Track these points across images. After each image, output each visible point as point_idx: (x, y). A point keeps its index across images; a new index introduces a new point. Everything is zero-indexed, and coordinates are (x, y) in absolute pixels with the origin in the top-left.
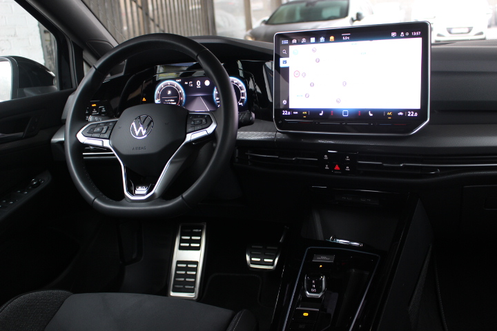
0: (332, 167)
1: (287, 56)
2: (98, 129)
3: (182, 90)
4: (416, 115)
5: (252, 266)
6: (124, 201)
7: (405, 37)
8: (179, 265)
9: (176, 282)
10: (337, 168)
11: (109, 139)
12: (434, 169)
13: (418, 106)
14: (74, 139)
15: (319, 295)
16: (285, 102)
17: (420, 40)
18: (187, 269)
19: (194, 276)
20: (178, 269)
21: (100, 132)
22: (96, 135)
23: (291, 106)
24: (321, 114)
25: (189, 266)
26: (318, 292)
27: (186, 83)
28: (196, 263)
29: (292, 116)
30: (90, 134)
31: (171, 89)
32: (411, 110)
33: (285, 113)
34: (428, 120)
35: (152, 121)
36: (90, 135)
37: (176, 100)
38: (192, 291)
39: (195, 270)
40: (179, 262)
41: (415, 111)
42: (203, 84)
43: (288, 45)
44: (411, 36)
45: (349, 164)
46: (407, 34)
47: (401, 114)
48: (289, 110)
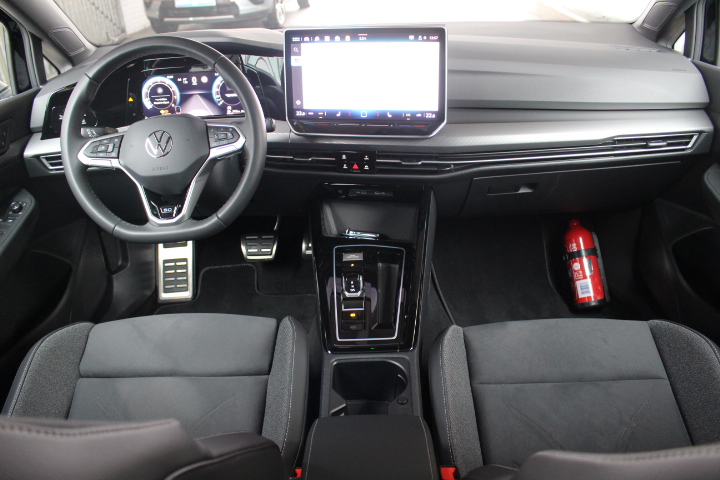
0: (350, 166)
1: (299, 54)
2: (103, 148)
3: (174, 88)
4: (434, 116)
5: (250, 257)
6: (148, 225)
7: (423, 40)
8: (166, 265)
9: (165, 283)
10: (355, 166)
11: (118, 158)
12: (449, 165)
13: (436, 109)
14: (76, 161)
15: (359, 294)
16: (298, 103)
17: (437, 44)
18: (175, 267)
19: (186, 274)
20: (165, 268)
21: (105, 151)
22: (101, 155)
23: (305, 107)
24: (338, 115)
25: (178, 264)
26: (356, 291)
27: (180, 80)
28: (185, 260)
29: (307, 118)
30: (94, 153)
31: (162, 86)
32: (429, 112)
33: (299, 113)
34: (445, 121)
35: (170, 138)
36: (95, 155)
37: (170, 99)
38: (186, 289)
39: (186, 267)
40: (165, 262)
41: (433, 113)
42: (199, 81)
43: (299, 43)
44: (428, 40)
45: (367, 163)
46: (425, 38)
47: (419, 115)
48: (303, 110)
